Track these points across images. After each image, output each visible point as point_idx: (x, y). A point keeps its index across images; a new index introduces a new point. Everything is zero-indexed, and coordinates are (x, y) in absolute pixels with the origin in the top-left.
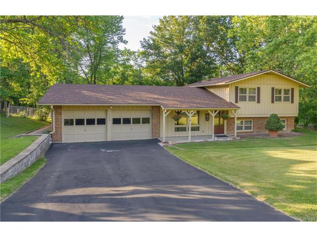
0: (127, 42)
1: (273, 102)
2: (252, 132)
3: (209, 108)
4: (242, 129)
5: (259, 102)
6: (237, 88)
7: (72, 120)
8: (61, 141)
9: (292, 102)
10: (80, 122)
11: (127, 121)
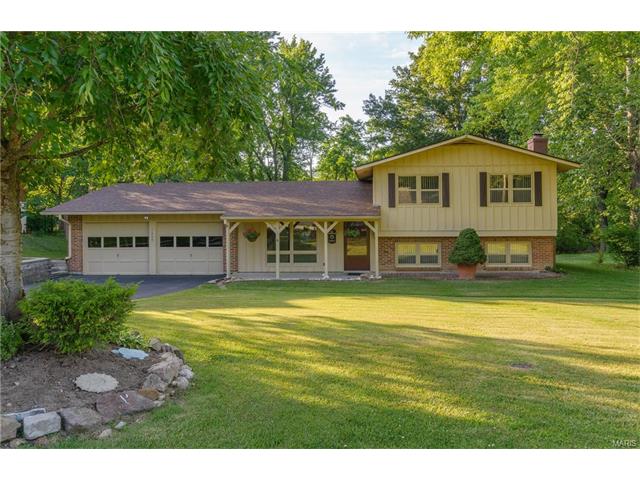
0: (344, 105)
1: (483, 203)
2: (438, 269)
3: (315, 218)
4: (414, 262)
5: (446, 204)
6: (391, 177)
7: (99, 240)
8: (82, 271)
9: (539, 202)
10: (110, 242)
11: (183, 242)
